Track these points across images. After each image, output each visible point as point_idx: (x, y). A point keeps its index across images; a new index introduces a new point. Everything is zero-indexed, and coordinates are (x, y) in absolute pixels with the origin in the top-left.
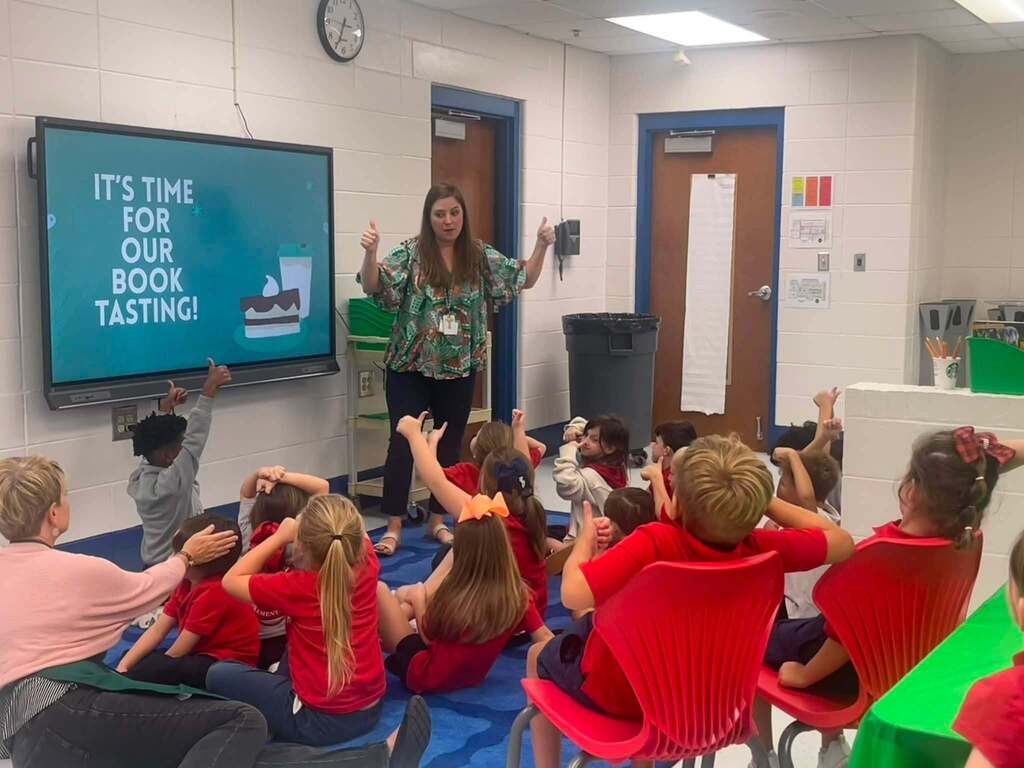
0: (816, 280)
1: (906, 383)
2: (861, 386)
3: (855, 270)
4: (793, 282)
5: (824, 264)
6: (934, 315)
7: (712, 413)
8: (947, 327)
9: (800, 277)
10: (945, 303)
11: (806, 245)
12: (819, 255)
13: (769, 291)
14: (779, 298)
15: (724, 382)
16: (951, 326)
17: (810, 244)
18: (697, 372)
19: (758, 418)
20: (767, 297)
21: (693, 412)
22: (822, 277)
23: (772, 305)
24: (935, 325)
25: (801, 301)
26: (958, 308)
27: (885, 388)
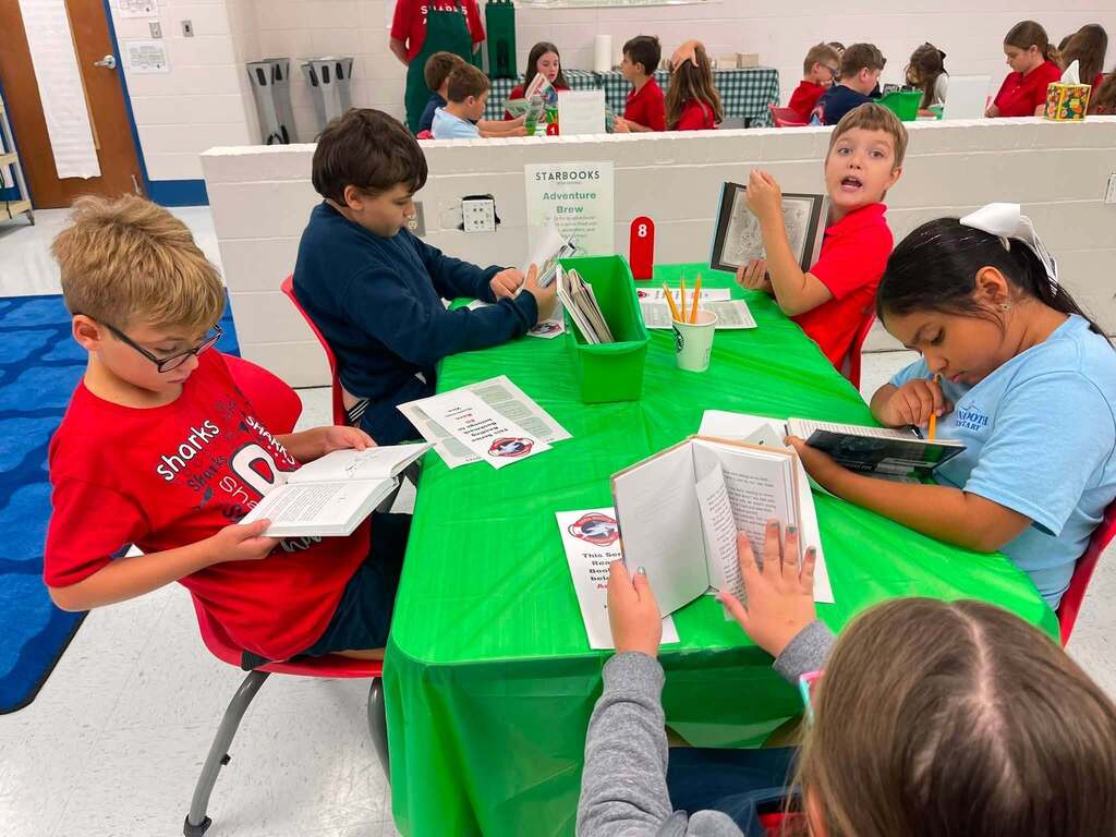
0: (152, 48)
1: (252, 144)
2: (216, 151)
3: (186, 36)
4: (133, 50)
5: (156, 33)
6: (260, 72)
7: (90, 176)
8: (273, 82)
9: (138, 44)
10: (266, 62)
11: (136, 15)
12: (150, 24)
13: (113, 59)
14: (124, 66)
15: (93, 148)
16: (275, 81)
17: (139, 13)
18: (64, 141)
19: (133, 176)
20: (113, 66)
21: (71, 178)
22: (158, 43)
23: (118, 71)
24: (263, 82)
25: (144, 68)
26: (278, 66)
27: (237, 151)
